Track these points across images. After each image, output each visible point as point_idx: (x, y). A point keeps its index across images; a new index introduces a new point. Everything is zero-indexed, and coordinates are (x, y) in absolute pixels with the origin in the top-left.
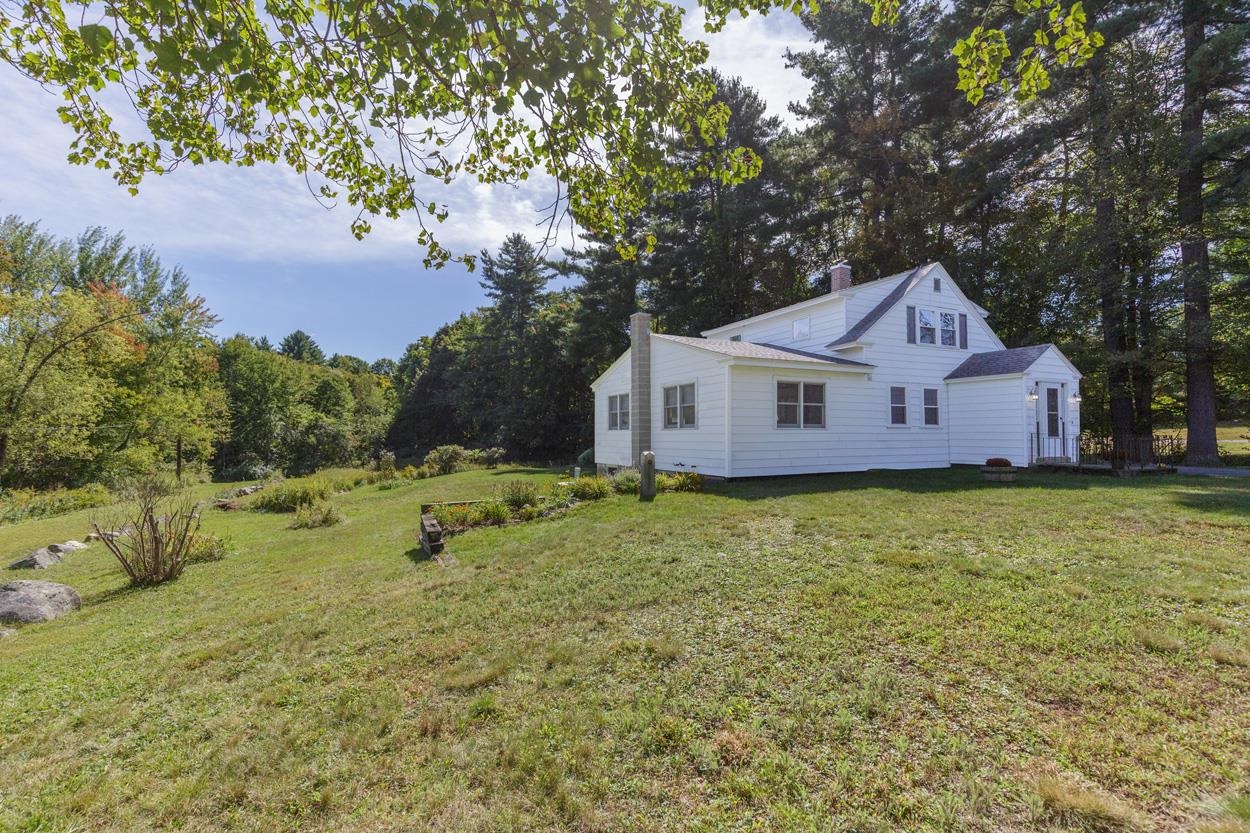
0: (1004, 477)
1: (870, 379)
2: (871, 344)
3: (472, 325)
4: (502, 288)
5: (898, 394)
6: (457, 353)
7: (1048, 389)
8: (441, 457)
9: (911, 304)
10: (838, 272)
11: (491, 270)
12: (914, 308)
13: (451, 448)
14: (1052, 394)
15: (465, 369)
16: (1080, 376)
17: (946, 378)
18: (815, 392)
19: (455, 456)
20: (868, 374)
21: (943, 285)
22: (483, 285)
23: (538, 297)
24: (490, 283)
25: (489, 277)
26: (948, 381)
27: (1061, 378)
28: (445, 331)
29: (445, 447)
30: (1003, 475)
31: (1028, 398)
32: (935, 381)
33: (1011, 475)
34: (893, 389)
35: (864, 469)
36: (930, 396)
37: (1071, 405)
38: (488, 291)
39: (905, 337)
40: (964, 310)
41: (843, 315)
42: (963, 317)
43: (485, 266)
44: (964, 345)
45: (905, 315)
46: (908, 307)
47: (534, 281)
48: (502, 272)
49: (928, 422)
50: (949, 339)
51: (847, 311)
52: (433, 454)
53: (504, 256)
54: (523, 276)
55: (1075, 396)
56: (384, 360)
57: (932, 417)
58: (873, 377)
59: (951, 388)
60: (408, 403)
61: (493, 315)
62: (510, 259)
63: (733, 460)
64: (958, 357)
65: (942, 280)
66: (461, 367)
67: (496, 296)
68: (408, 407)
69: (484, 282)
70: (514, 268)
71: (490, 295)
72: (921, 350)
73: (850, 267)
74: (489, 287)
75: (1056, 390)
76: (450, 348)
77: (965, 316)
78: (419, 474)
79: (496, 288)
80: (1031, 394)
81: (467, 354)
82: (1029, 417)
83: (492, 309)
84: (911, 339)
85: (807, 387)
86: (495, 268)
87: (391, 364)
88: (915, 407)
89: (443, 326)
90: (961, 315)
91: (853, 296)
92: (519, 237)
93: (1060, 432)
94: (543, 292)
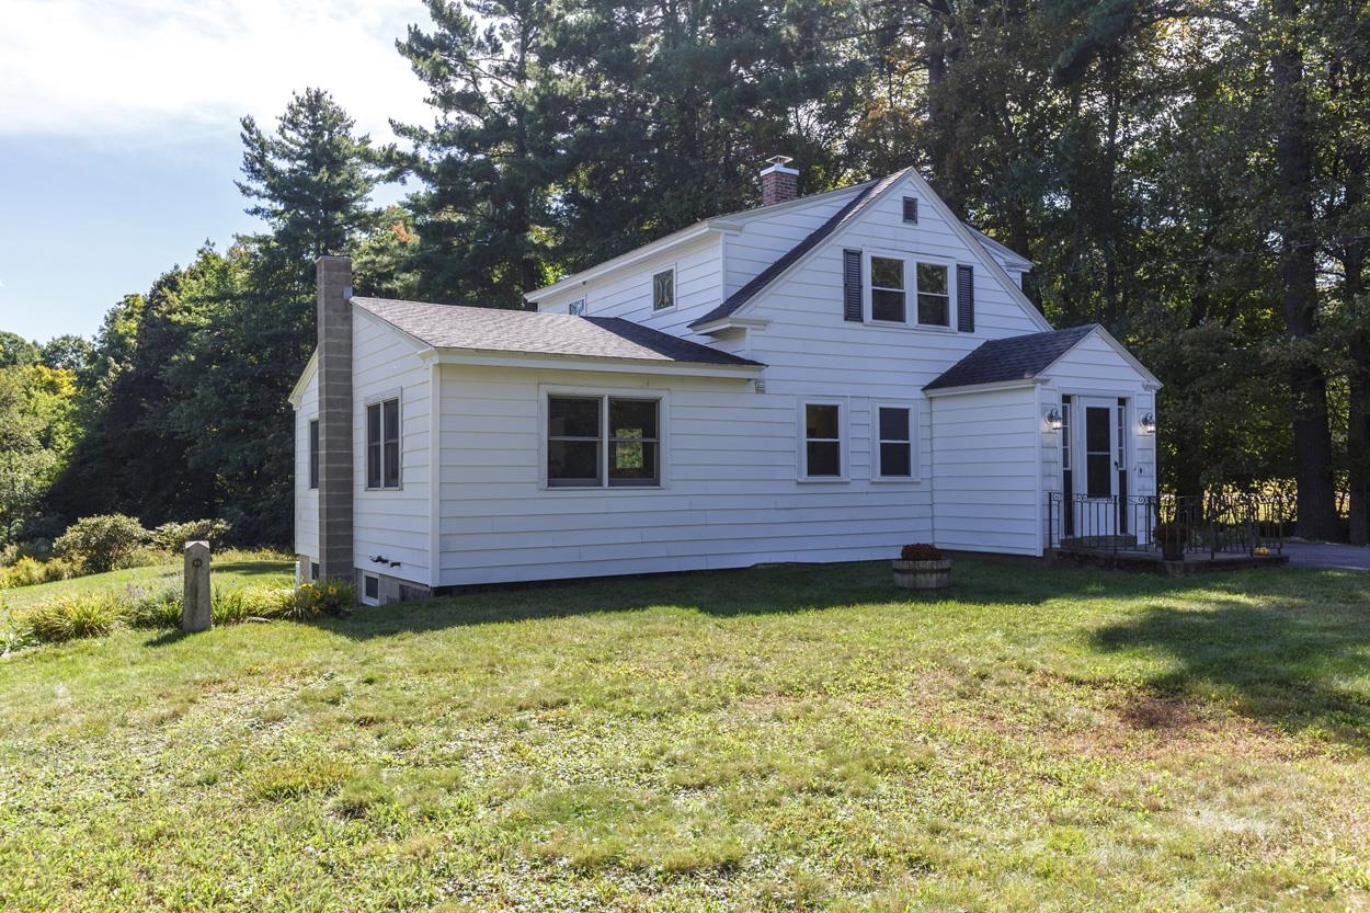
0: (922, 579)
1: (760, 390)
2: (765, 323)
3: (223, 272)
4: (283, 199)
5: (823, 420)
6: (193, 328)
7: (1088, 409)
8: (86, 541)
9: (853, 245)
10: (773, 179)
11: (262, 159)
12: (859, 254)
13: (107, 522)
14: (1098, 421)
15: (205, 358)
16: (1158, 384)
17: (925, 389)
18: (640, 416)
19: (116, 538)
20: (757, 381)
21: (922, 211)
22: (245, 191)
23: (357, 217)
24: (260, 186)
25: (257, 175)
26: (933, 393)
27: (1122, 389)
28: (171, 282)
29: (95, 520)
30: (920, 577)
31: (1045, 426)
32: (906, 394)
33: (934, 576)
34: (811, 409)
35: (747, 562)
36: (894, 422)
37: (1140, 437)
38: (253, 202)
39: (840, 308)
40: (967, 258)
41: (718, 266)
42: (966, 272)
43: (248, 150)
44: (967, 324)
45: (840, 267)
46: (847, 253)
47: (348, 185)
48: (283, 165)
49: (887, 469)
50: (933, 313)
51: (726, 257)
52: (72, 534)
53: (289, 134)
54: (324, 174)
55: (1146, 422)
56: (66, 338)
57: (895, 460)
58: (769, 387)
59: (937, 405)
60: (100, 427)
61: (267, 251)
62: (302, 141)
63: (444, 551)
64: (952, 346)
65: (921, 201)
66: (198, 355)
67: (275, 213)
68: (99, 435)
69: (245, 183)
70: (306, 158)
71: (257, 211)
72: (874, 335)
73: (796, 172)
74: (257, 193)
75: (1107, 410)
76: (175, 317)
77: (970, 269)
78: (47, 573)
79: (271, 197)
80: (1051, 418)
81: (214, 328)
82: (1047, 462)
83: (263, 240)
84: (853, 313)
85: (618, 405)
86: (270, 157)
87: (80, 346)
88: (859, 442)
89: (168, 270)
90: (960, 268)
91: (740, 229)
92: (318, 96)
93: (1115, 490)
94: (370, 208)
